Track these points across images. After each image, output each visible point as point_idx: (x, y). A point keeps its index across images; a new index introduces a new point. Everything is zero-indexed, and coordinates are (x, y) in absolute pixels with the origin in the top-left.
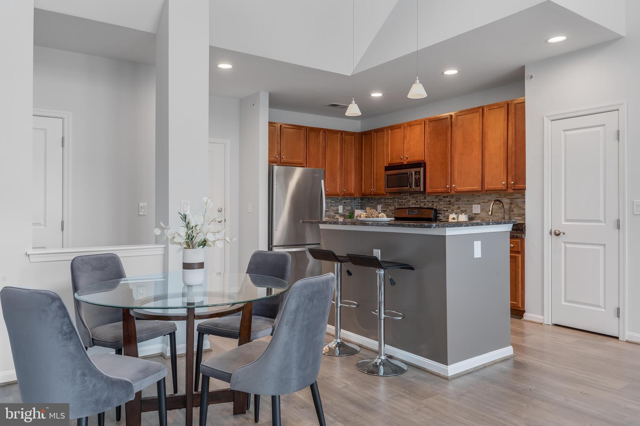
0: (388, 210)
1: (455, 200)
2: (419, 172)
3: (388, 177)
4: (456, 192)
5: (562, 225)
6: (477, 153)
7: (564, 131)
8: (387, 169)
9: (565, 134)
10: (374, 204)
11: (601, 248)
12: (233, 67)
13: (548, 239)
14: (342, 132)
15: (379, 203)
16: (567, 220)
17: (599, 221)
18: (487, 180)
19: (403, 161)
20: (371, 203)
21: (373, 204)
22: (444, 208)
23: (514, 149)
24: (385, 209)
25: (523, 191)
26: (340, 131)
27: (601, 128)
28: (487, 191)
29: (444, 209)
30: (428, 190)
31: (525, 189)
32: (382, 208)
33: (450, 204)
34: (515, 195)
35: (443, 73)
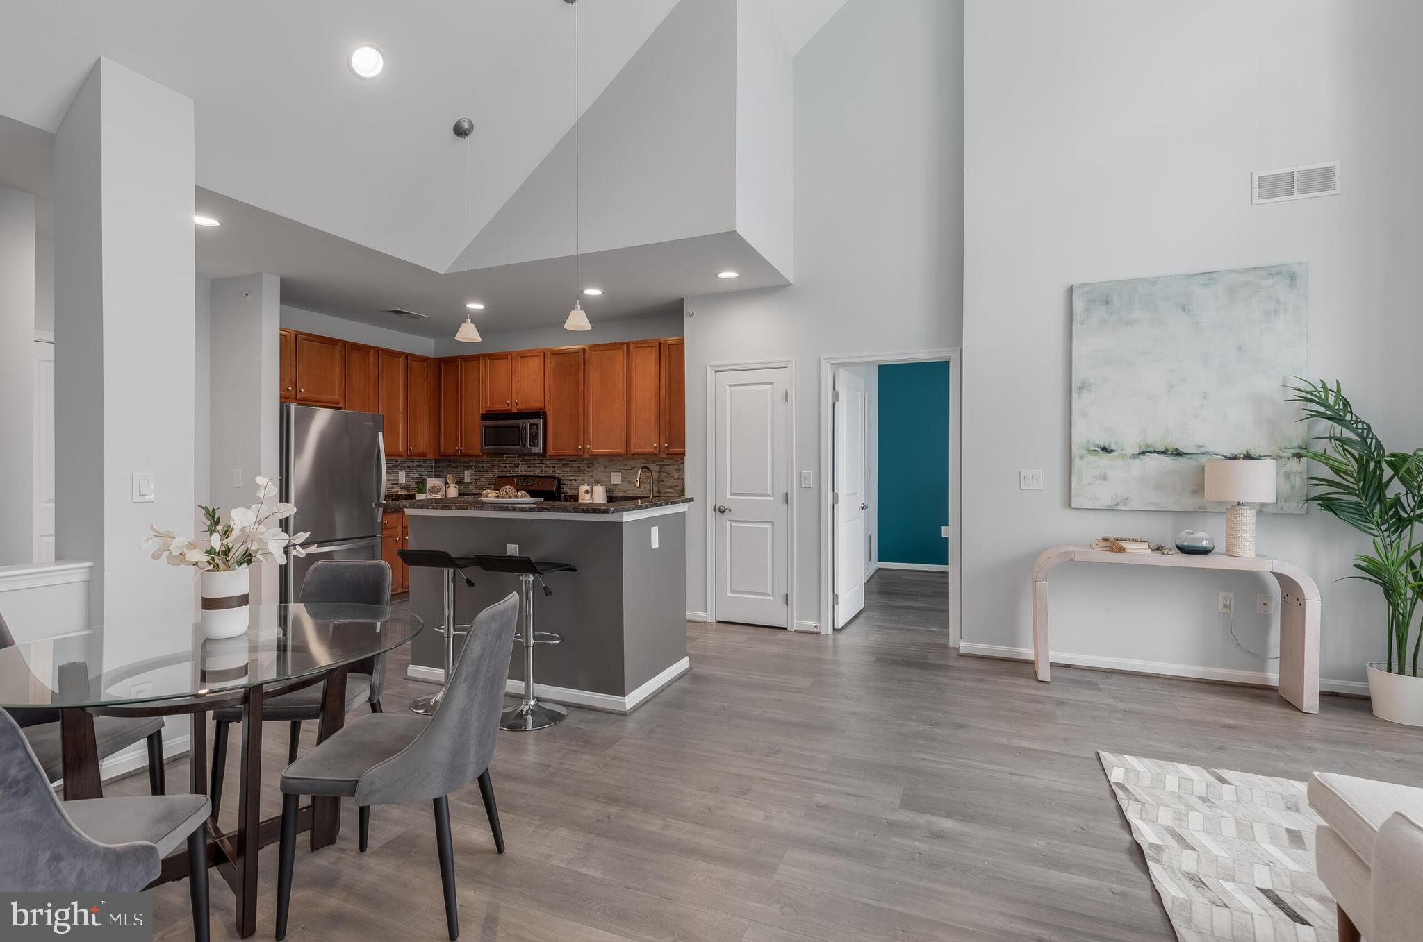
0: (482, 479)
1: (586, 465)
2: (537, 425)
3: (487, 429)
4: (591, 455)
5: (729, 499)
6: (620, 404)
7: (730, 385)
8: (485, 417)
9: (731, 390)
10: (459, 469)
11: (769, 526)
12: (222, 225)
13: (711, 518)
14: (407, 355)
15: (468, 469)
16: (732, 494)
17: (767, 495)
18: (633, 440)
19: (510, 408)
20: (453, 467)
21: (456, 470)
22: (571, 476)
23: (667, 402)
24: (477, 478)
25: (681, 457)
26: (403, 353)
27: (769, 386)
28: (633, 454)
29: (571, 478)
30: (550, 451)
31: (684, 454)
32: (472, 476)
33: (579, 471)
34: (665, 461)
35: (582, 292)
